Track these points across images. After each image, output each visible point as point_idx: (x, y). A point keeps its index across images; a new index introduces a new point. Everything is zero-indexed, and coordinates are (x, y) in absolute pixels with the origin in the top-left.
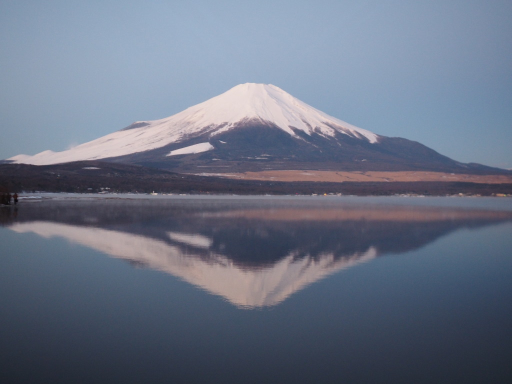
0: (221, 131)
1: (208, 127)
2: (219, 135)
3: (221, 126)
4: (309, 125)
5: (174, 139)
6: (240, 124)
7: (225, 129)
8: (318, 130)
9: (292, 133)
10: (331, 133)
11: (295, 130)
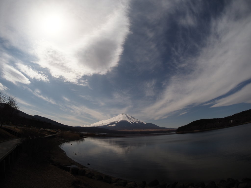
0: (117, 122)
1: (115, 121)
2: (117, 123)
3: (118, 121)
4: (134, 121)
5: (109, 123)
6: (121, 121)
7: (118, 122)
8: (135, 122)
9: (130, 123)
10: (138, 123)
11: (131, 122)
